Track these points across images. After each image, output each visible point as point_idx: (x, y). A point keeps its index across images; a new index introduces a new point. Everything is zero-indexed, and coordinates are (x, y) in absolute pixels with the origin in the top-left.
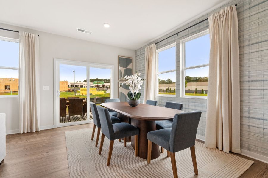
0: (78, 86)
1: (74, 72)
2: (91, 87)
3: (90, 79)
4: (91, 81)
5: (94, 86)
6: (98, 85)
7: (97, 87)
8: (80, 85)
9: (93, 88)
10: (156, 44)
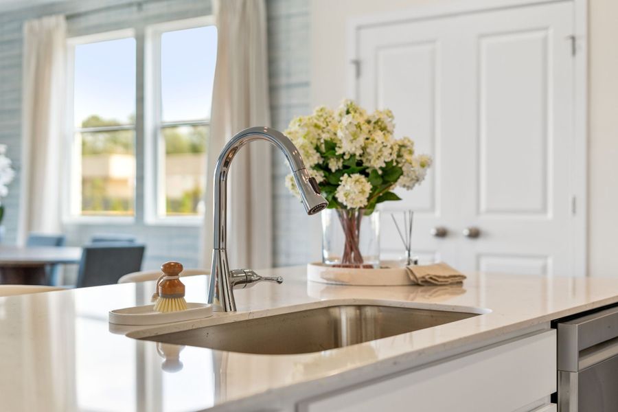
10: (69, 18)
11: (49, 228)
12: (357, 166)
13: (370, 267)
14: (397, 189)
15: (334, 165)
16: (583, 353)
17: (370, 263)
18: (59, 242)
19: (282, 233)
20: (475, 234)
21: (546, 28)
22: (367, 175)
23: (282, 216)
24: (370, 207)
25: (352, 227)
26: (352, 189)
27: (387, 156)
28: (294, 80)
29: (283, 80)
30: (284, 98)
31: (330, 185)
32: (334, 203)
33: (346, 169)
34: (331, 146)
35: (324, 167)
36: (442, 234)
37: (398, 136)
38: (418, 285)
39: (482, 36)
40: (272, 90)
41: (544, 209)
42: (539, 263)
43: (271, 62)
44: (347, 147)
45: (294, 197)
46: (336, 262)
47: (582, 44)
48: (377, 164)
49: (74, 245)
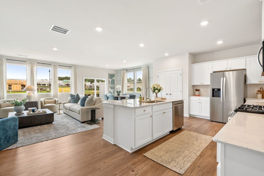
0: (45, 84)
1: (49, 71)
2: (60, 86)
3: (59, 78)
4: (60, 79)
5: (64, 84)
6: (69, 83)
7: (67, 86)
8: (48, 83)
9: (63, 87)
10: (126, 70)
11: (124, 93)
12: (157, 89)
14: (160, 91)
15: (155, 89)
16: (175, 105)
17: (158, 97)
18: (126, 95)
20: (170, 94)
21: (178, 73)
24: (158, 92)
25: (156, 94)
26: (156, 91)
27: (160, 88)
29: (150, 77)
30: (150, 79)
31: (155, 91)
32: (155, 92)
33: (156, 89)
34: (155, 87)
35: (154, 89)
36: (167, 94)
37: (161, 86)
38: (162, 99)
39: (171, 74)
40: (149, 78)
41: (178, 92)
42: (177, 97)
44: (156, 88)
45: (151, 92)
46: (155, 97)
47: (181, 75)
48: (159, 89)
49: (128, 95)
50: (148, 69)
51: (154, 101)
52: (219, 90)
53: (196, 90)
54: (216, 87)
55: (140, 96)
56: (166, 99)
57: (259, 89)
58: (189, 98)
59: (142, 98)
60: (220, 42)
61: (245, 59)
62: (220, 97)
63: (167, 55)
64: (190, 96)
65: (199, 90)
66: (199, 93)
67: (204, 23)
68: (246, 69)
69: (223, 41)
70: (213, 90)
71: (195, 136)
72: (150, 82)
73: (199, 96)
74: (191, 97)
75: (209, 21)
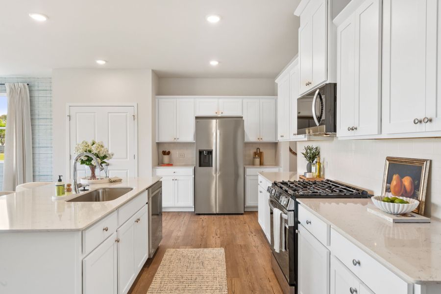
13: (98, 179)
14: (106, 161)
16: (152, 194)
17: (98, 178)
19: (37, 165)
21: (127, 113)
22: (99, 158)
23: (37, 160)
25: (93, 169)
27: (104, 154)
28: (40, 117)
34: (90, 151)
38: (112, 182)
39: (109, 113)
41: (127, 158)
42: (126, 171)
43: (32, 111)
46: (89, 178)
47: (136, 117)
50: (30, 91)
51: (96, 190)
52: (210, 153)
53: (164, 153)
54: (204, 148)
55: (60, 180)
56: (120, 181)
57: (255, 151)
58: (153, 170)
59: (66, 186)
60: (214, 63)
61: (241, 100)
62: (212, 166)
63: (101, 62)
64: (154, 167)
65: (169, 153)
66: (170, 159)
67: (213, 19)
68: (242, 117)
69: (219, 62)
70: (201, 152)
71: (194, 255)
72: (36, 131)
73: (170, 165)
74: (157, 170)
75: (222, 18)
